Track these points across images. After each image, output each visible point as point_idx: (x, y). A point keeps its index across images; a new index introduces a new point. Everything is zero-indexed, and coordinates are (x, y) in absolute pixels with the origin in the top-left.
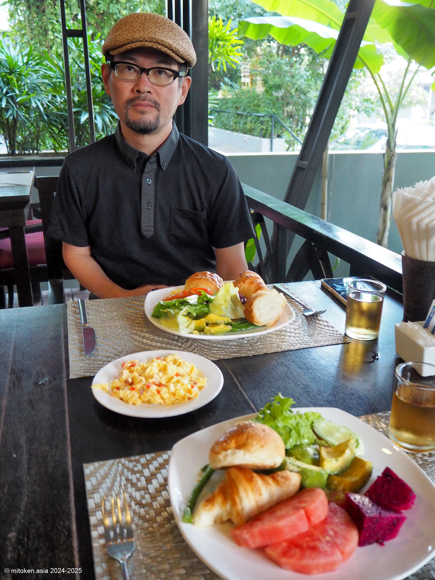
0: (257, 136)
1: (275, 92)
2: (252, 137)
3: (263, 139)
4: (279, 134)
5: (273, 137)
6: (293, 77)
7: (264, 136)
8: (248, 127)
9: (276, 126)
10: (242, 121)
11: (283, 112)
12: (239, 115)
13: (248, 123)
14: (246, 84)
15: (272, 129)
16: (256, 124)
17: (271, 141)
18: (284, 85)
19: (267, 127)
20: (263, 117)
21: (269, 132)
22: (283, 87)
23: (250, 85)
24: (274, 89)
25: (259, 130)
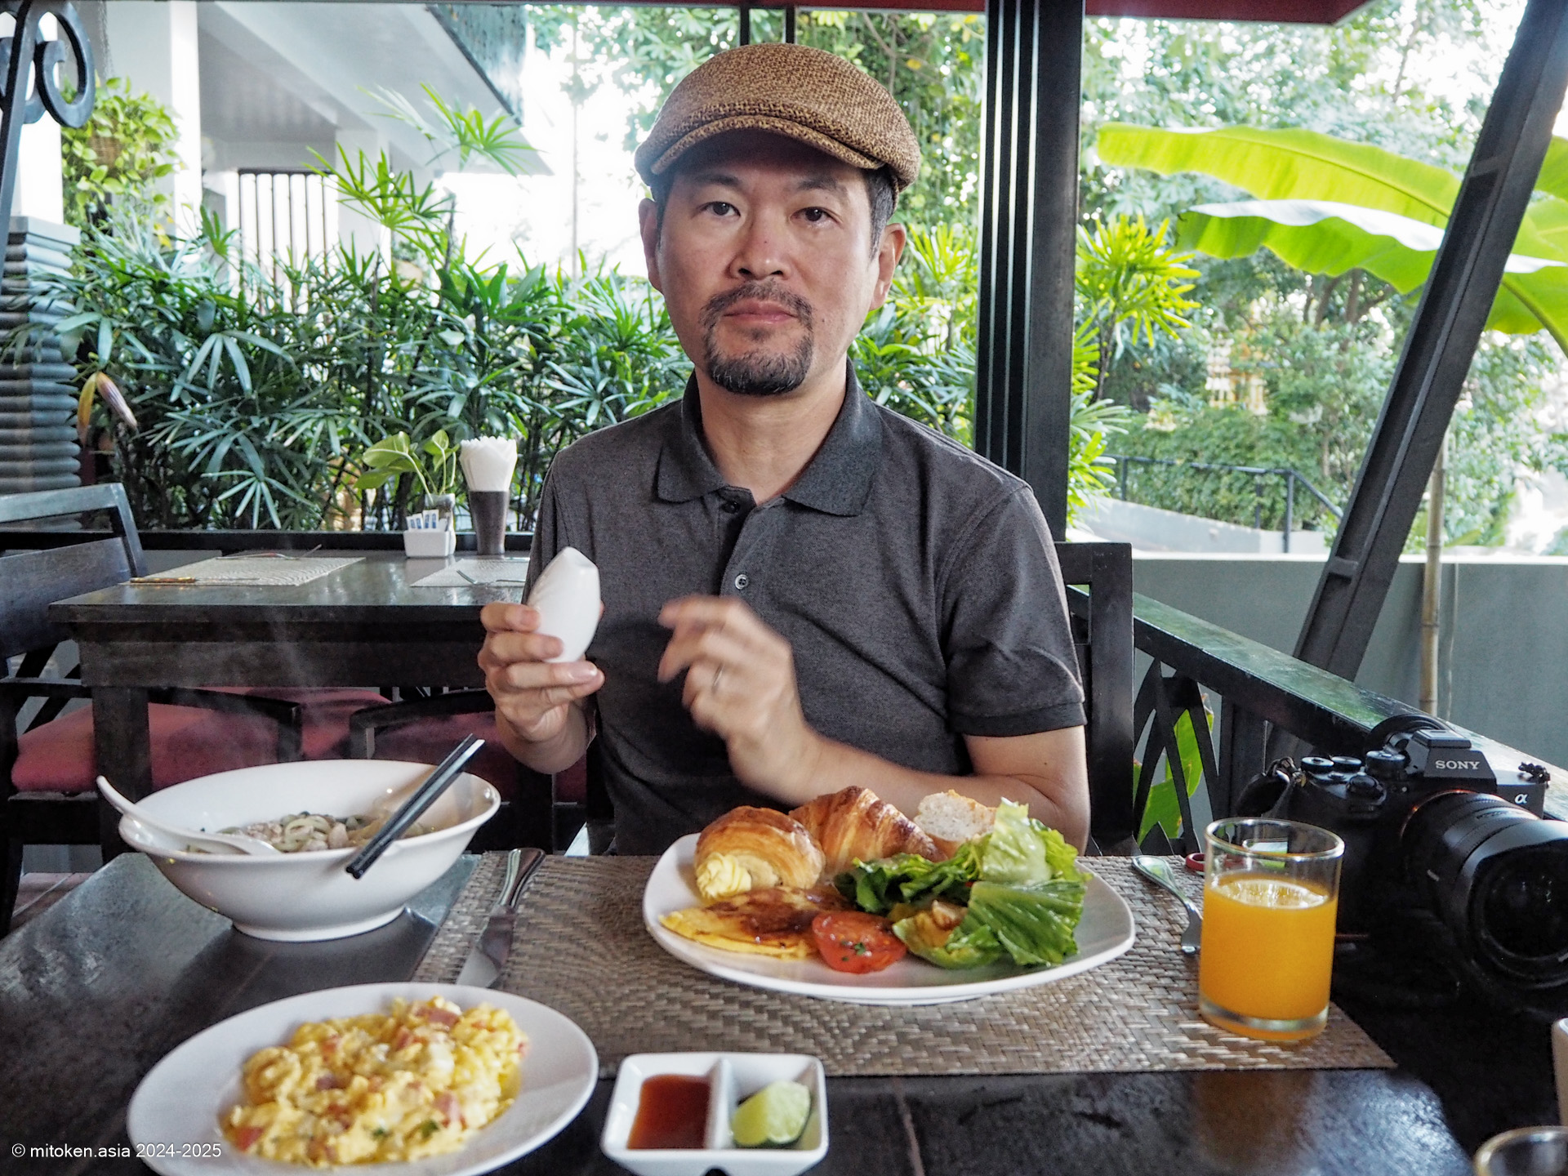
0: (1247, 524)
1: (1298, 412)
2: (1233, 527)
3: (1263, 533)
4: (1307, 519)
5: (1290, 526)
6: (1347, 374)
7: (1266, 525)
8: (1224, 502)
9: (1300, 499)
10: (1208, 487)
11: (1320, 463)
12: (1198, 470)
13: (1223, 491)
14: (1221, 396)
15: (1287, 507)
16: (1244, 492)
17: (1285, 538)
18: (1323, 395)
19: (1274, 502)
20: (1262, 474)
21: (1279, 514)
22: (1319, 400)
23: (1231, 397)
24: (1294, 405)
25: (1251, 508)
